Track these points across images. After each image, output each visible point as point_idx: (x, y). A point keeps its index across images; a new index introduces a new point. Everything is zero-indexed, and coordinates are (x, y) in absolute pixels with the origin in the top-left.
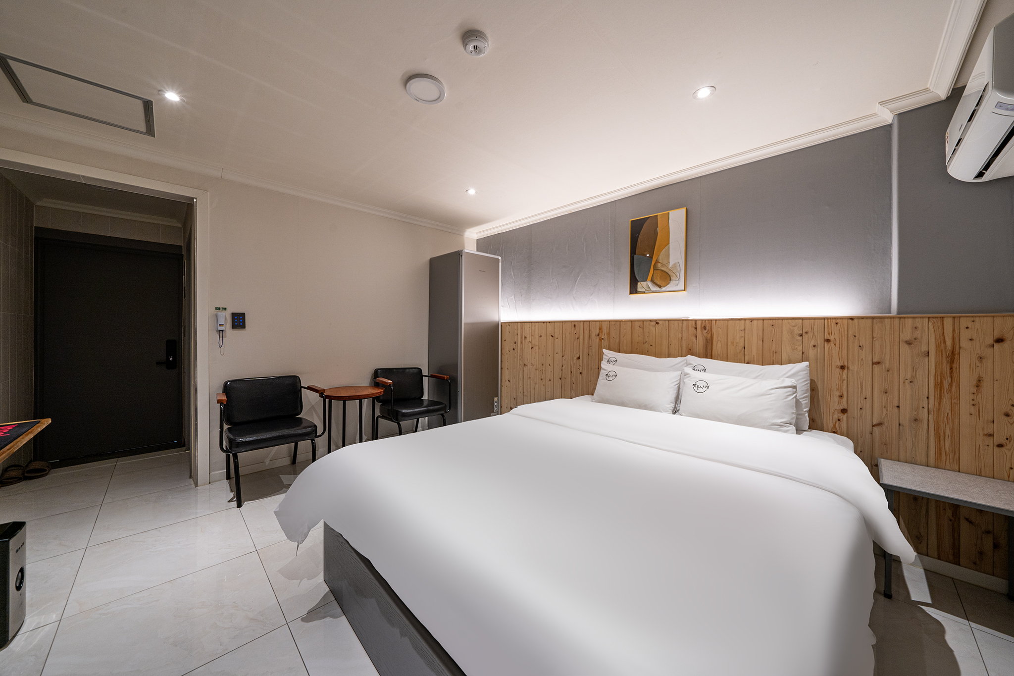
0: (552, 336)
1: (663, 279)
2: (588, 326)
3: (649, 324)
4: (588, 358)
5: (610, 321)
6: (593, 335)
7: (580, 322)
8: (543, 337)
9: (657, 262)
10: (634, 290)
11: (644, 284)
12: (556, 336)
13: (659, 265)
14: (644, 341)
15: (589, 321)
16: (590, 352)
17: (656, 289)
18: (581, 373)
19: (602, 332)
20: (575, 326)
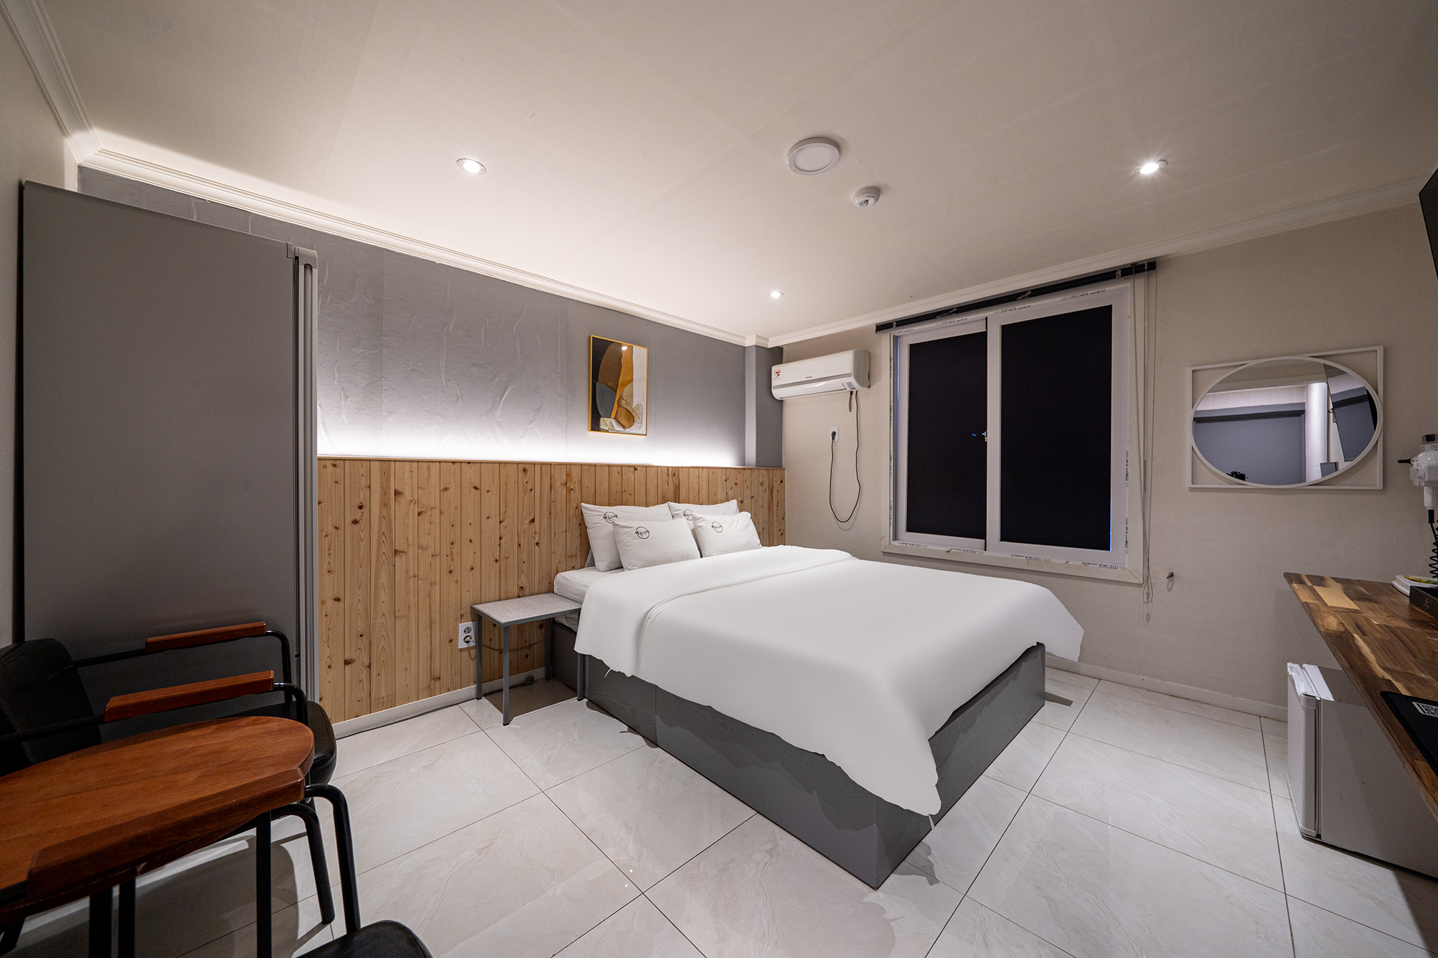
0: (476, 488)
1: (628, 419)
2: (549, 470)
3: (628, 470)
4: (550, 519)
5: (582, 465)
6: (558, 484)
7: (534, 464)
8: (451, 491)
9: (621, 398)
10: (595, 426)
11: (607, 420)
12: (484, 487)
13: (623, 402)
14: (623, 490)
15: (550, 464)
16: (552, 510)
17: (620, 429)
18: (537, 544)
19: (571, 479)
20: (525, 470)
